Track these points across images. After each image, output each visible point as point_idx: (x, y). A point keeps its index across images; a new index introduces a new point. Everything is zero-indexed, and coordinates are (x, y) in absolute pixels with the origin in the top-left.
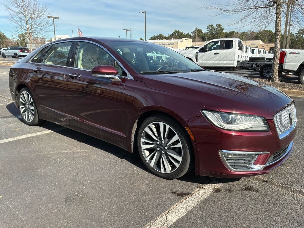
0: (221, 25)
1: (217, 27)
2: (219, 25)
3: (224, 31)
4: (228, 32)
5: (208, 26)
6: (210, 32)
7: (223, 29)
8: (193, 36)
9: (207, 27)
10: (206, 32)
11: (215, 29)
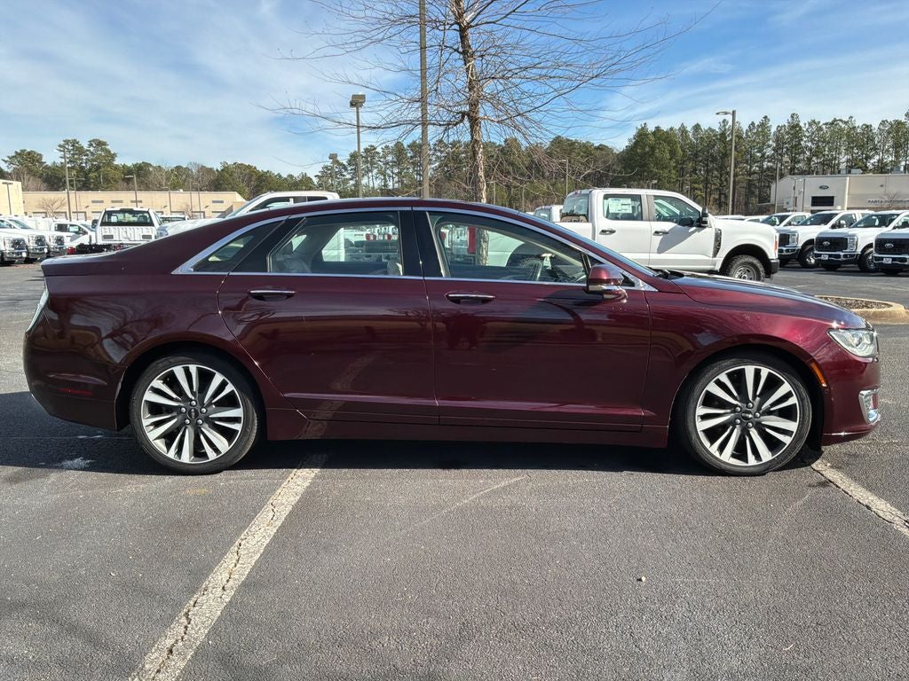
0: (105, 144)
1: (92, 149)
2: (100, 142)
3: (118, 162)
4: (129, 164)
5: (62, 143)
6: (70, 161)
7: (113, 156)
8: (9, 171)
9: (60, 146)
10: (59, 161)
11: (87, 155)
